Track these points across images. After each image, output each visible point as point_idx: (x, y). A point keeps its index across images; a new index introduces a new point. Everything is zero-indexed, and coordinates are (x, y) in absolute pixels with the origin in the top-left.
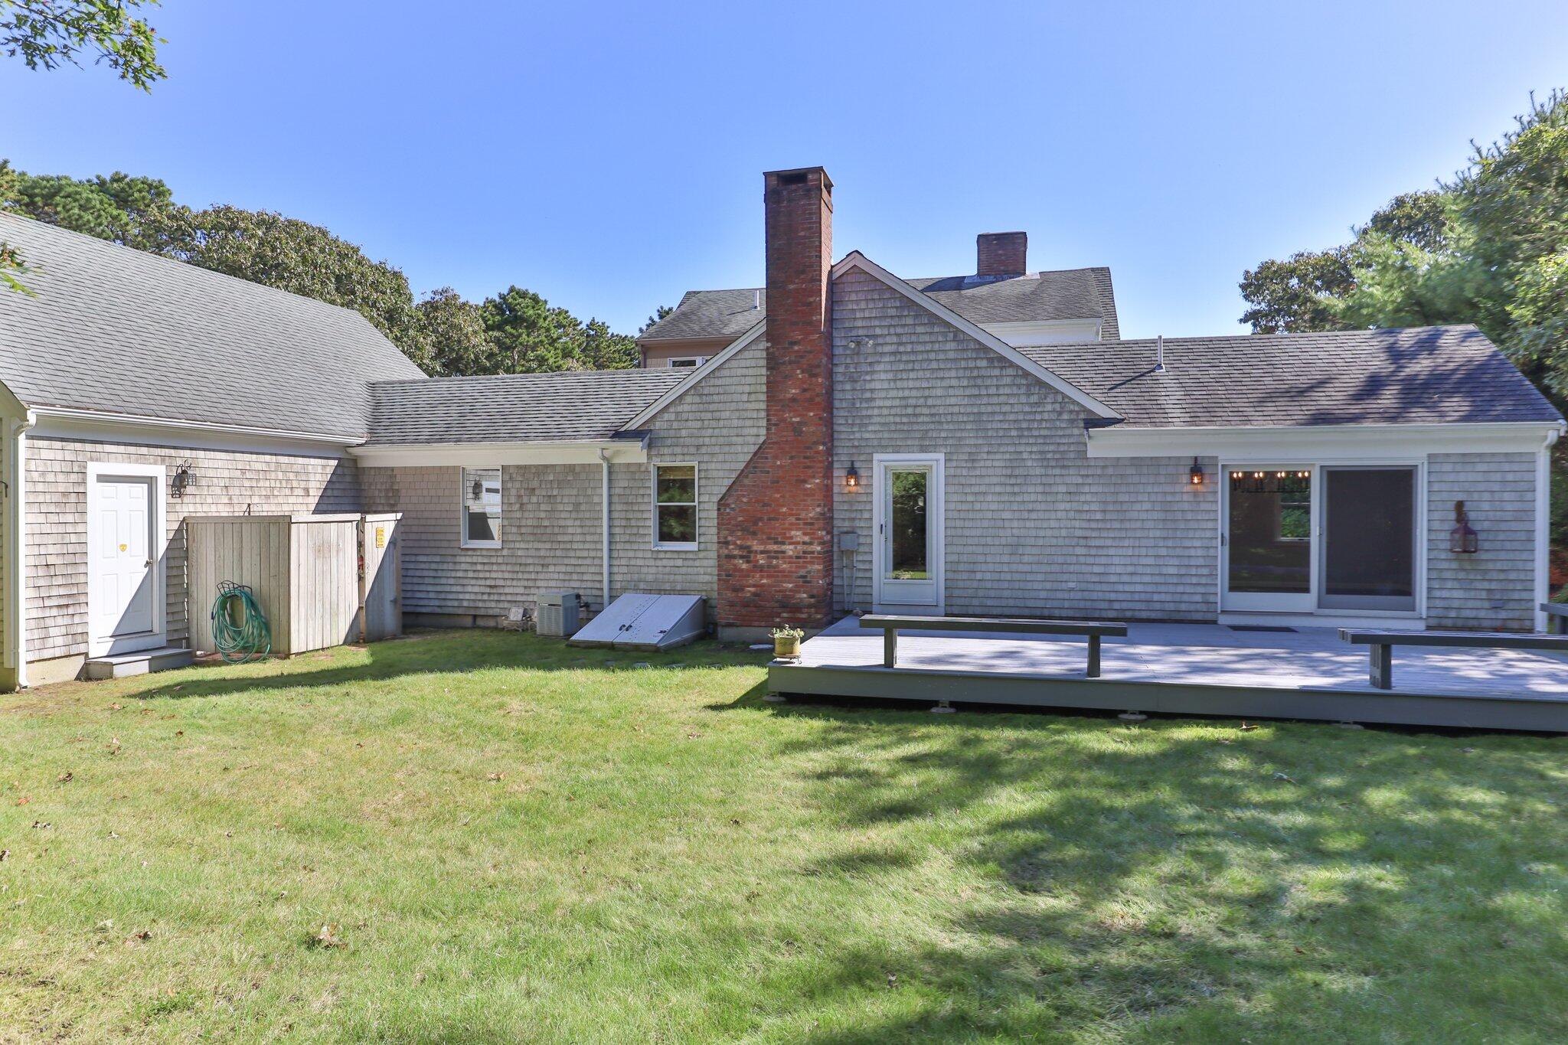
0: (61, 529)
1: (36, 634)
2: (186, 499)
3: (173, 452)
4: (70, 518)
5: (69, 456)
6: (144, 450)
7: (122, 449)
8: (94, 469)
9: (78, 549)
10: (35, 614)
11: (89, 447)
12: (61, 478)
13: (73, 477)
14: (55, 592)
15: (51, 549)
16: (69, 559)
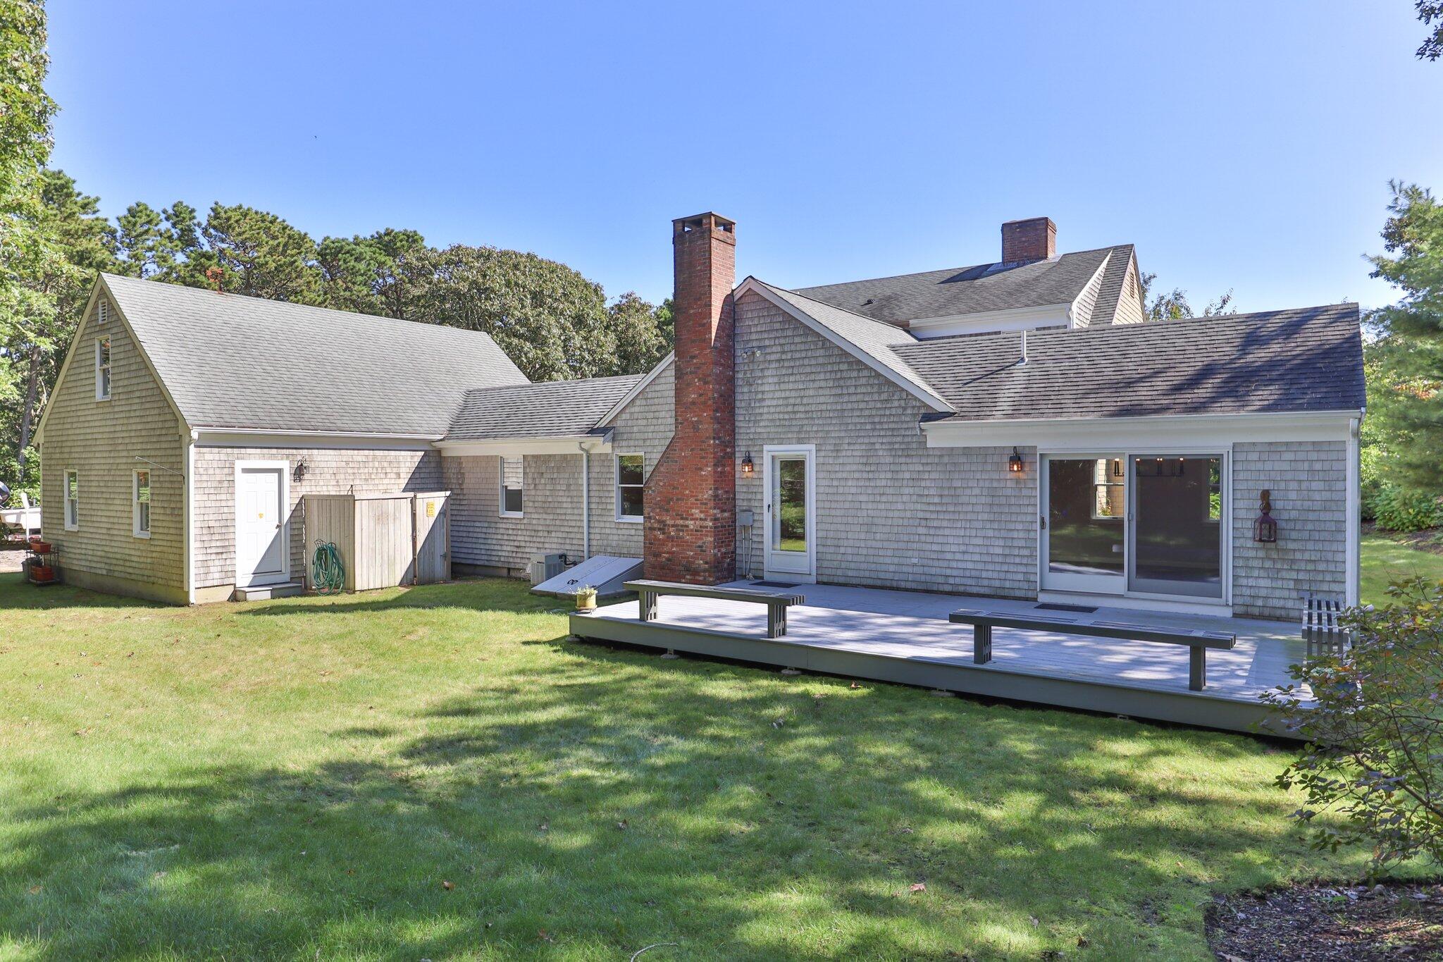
0: (218, 504)
1: (202, 571)
2: (304, 483)
3: (294, 451)
4: (223, 497)
5: (223, 457)
6: (274, 451)
7: (258, 451)
8: (239, 465)
9: (229, 517)
10: (201, 558)
11: (236, 451)
12: (218, 471)
13: (226, 471)
14: (214, 544)
15: (211, 517)
16: (223, 523)
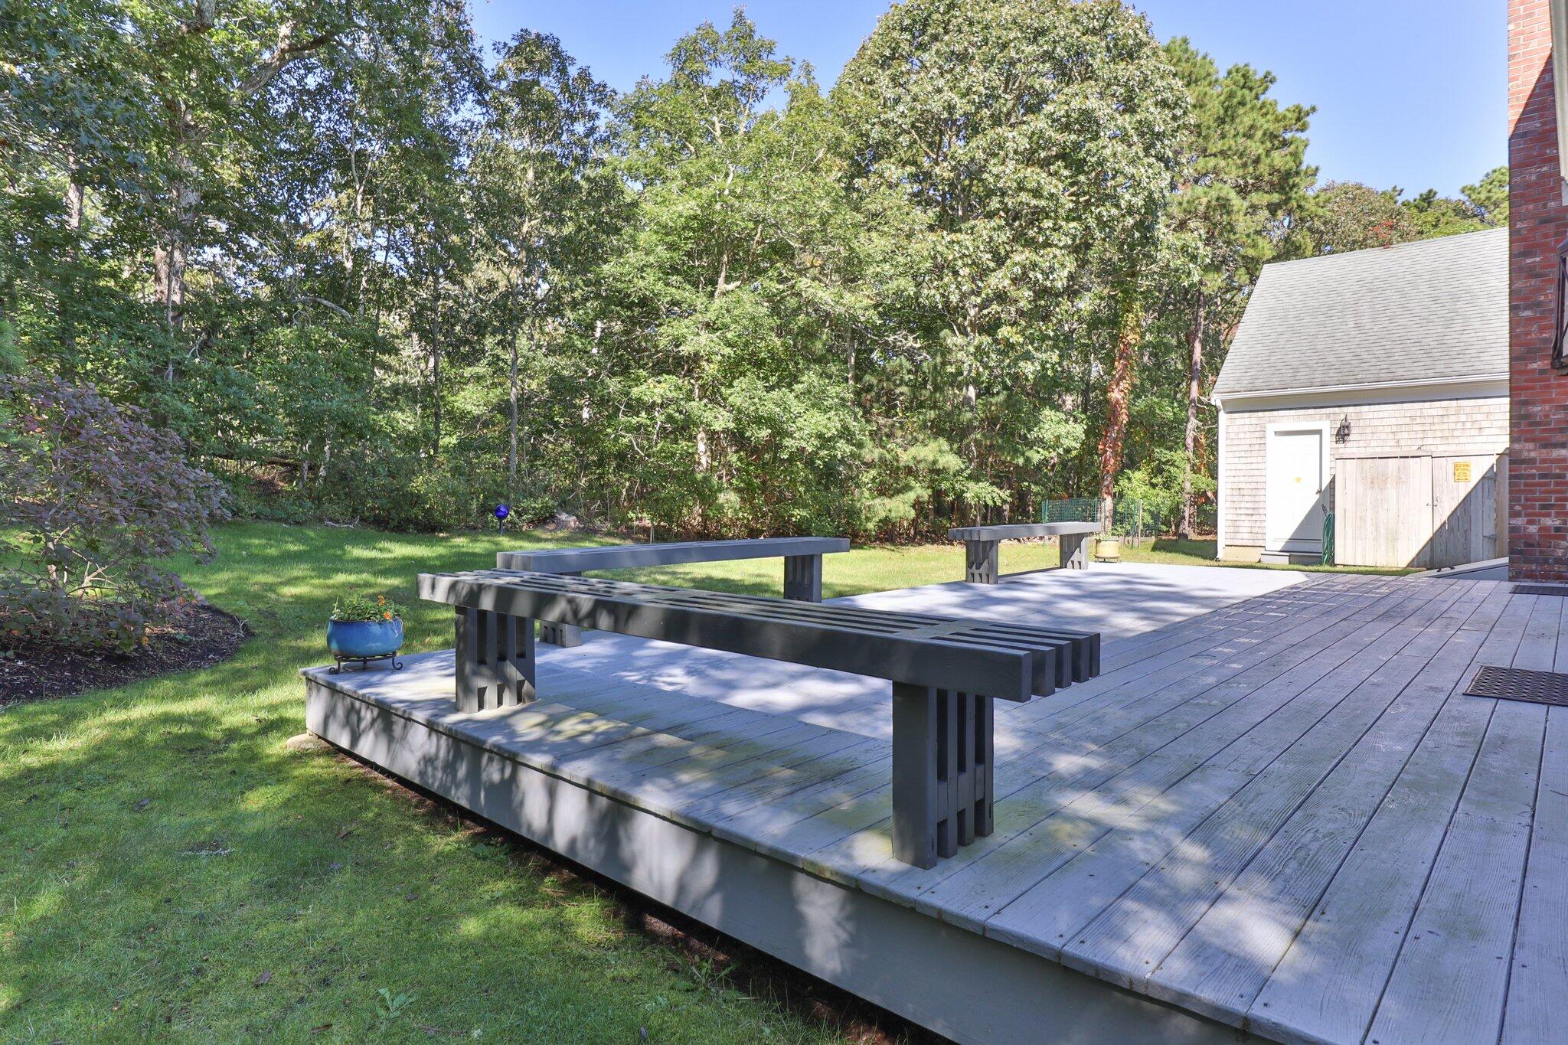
0: (1249, 467)
1: (1232, 529)
2: (1348, 444)
3: (1337, 410)
4: (1254, 460)
5: (1254, 421)
6: (1311, 411)
7: (1293, 412)
8: (1271, 428)
9: (1260, 479)
10: (1231, 517)
11: (1267, 414)
12: (1248, 435)
13: (1257, 434)
14: (1243, 505)
15: (1242, 479)
16: (1253, 486)
